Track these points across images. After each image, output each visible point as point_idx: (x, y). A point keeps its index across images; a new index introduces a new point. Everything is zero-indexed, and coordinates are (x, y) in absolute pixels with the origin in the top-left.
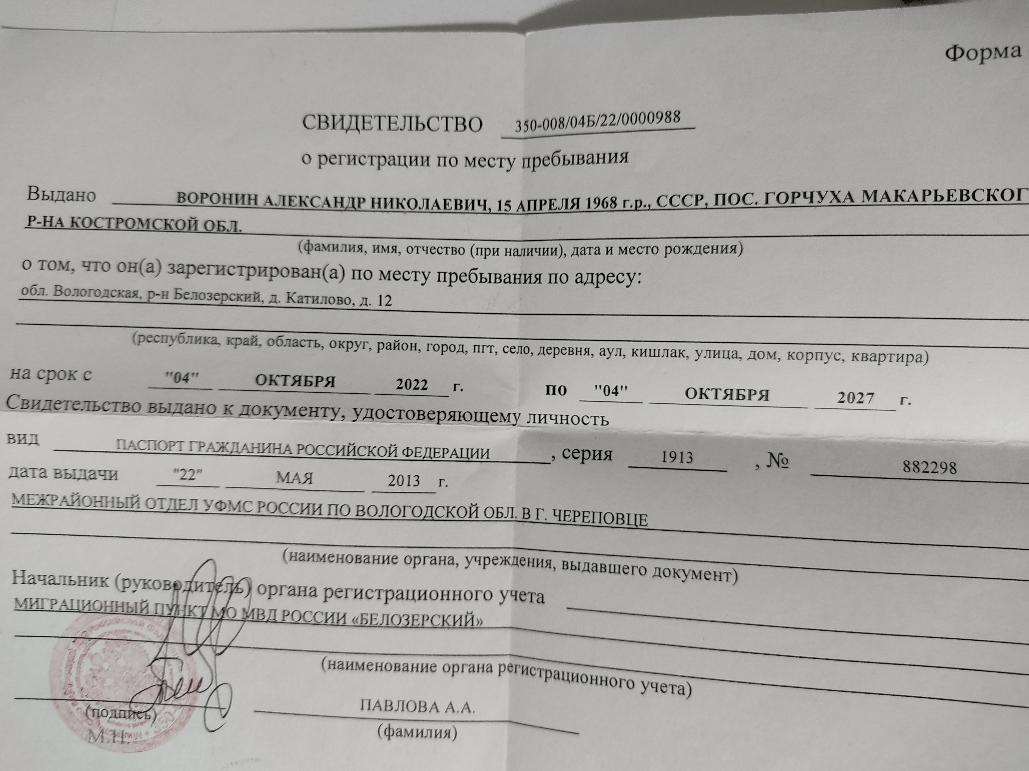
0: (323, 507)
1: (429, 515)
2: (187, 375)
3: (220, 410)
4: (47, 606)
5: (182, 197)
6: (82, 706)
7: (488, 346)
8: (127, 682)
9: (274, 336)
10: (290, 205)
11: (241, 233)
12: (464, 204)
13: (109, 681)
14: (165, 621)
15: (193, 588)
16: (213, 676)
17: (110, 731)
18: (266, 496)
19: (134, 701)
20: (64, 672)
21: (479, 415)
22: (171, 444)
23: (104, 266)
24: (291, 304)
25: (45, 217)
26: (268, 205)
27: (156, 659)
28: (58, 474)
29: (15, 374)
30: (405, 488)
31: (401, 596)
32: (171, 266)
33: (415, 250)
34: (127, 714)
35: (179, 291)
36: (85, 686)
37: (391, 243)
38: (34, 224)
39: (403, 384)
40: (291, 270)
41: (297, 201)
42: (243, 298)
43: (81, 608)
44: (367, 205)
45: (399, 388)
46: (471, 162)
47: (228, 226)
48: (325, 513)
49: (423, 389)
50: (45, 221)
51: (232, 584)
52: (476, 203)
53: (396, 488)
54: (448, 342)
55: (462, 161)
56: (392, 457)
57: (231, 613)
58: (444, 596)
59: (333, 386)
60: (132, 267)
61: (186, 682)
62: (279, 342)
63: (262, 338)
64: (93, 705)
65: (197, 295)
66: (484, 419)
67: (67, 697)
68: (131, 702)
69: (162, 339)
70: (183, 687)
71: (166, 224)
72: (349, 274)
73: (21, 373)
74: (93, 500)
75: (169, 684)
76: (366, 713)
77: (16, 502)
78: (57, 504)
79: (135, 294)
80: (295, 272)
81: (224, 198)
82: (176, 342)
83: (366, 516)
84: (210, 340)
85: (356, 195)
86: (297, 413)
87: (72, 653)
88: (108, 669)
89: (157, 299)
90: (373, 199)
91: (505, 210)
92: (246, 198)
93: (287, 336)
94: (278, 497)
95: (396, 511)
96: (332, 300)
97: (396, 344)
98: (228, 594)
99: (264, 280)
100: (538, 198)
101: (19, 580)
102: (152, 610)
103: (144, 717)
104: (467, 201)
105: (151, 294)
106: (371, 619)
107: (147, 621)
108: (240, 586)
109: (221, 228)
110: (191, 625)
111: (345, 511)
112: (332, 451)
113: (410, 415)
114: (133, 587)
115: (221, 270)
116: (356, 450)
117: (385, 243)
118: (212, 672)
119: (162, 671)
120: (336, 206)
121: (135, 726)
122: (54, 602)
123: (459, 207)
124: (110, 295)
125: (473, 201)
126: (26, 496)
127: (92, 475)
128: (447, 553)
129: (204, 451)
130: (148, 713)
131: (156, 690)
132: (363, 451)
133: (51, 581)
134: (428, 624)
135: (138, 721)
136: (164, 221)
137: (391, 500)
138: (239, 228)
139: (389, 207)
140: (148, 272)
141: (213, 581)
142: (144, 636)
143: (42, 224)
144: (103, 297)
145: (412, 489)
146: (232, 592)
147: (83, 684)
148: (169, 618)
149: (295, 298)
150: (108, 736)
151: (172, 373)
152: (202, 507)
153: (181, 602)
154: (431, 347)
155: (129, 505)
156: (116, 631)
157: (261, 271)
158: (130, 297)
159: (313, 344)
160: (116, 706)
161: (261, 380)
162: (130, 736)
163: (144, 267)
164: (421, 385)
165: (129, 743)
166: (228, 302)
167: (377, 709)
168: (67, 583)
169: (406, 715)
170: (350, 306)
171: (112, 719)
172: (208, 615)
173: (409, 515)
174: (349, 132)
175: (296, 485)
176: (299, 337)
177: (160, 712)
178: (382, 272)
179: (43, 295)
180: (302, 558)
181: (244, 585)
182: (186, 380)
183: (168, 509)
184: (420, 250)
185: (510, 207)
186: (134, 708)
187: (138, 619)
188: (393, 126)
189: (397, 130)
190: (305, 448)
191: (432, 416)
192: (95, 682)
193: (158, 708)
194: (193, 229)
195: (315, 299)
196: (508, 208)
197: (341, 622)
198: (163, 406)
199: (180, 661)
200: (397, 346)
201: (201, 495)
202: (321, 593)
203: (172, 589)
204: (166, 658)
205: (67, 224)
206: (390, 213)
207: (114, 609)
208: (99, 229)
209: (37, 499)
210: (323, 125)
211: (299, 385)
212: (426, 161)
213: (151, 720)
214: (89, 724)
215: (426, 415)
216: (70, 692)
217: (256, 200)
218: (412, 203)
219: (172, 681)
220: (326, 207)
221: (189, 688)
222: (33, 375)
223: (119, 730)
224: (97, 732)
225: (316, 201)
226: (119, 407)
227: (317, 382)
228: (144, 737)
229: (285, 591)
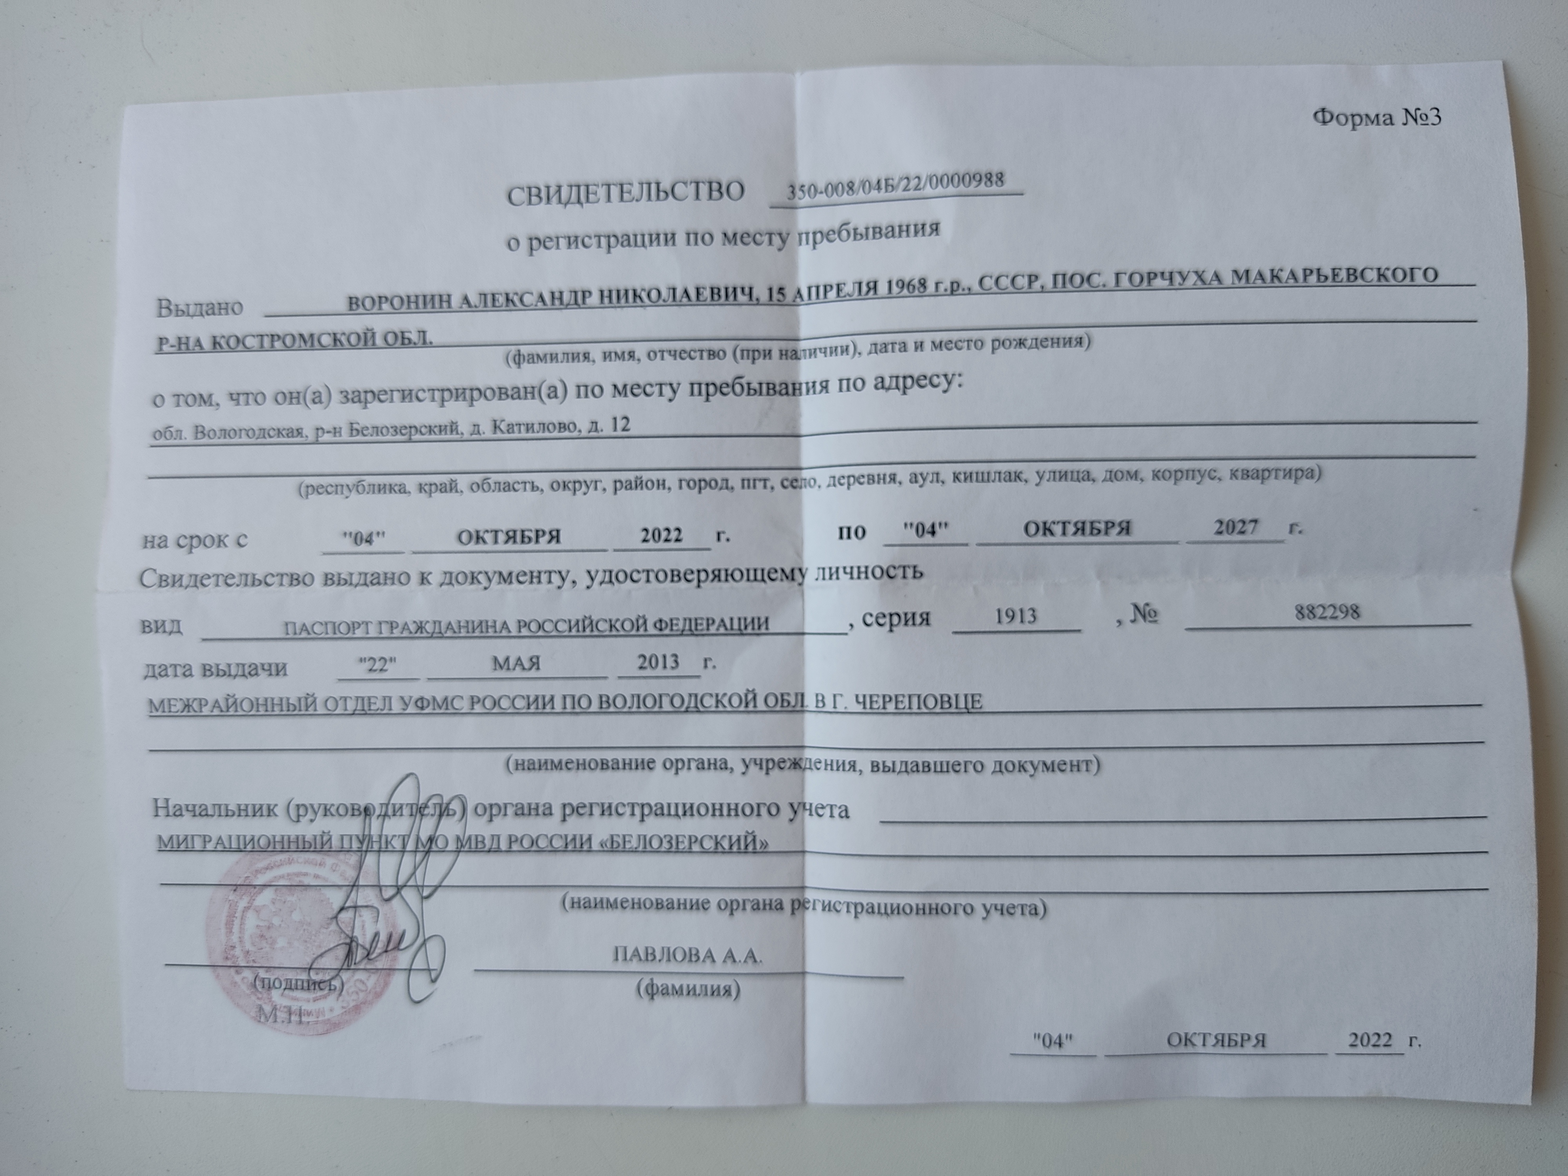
0: (555, 700)
1: (693, 704)
2: (371, 535)
3: (415, 578)
4: (198, 845)
5: (354, 303)
6: (248, 975)
7: (760, 480)
8: (306, 942)
9: (478, 478)
10: (494, 306)
11: (431, 345)
12: (723, 293)
13: (281, 943)
14: (353, 859)
15: (390, 812)
16: (419, 926)
17: (285, 1007)
18: (479, 689)
19: (314, 966)
20: (223, 931)
21: (752, 573)
22: (352, 626)
23: (255, 398)
24: (499, 435)
25: (180, 338)
26: (465, 307)
27: (342, 909)
28: (207, 671)
29: (148, 542)
30: (659, 671)
31: (660, 811)
32: (345, 394)
33: (659, 355)
34: (305, 985)
35: (355, 426)
36: (252, 948)
37: (627, 347)
38: (165, 348)
39: (650, 536)
40: (497, 391)
41: (501, 299)
42: (436, 430)
43: (242, 846)
44: (594, 300)
45: (645, 541)
46: (731, 238)
47: (414, 337)
48: (558, 707)
49: (677, 540)
50: (180, 344)
51: (441, 805)
52: (739, 291)
53: (649, 672)
54: (707, 475)
55: (718, 237)
56: (642, 631)
57: (440, 843)
58: (716, 810)
59: (558, 541)
60: (293, 397)
61: (383, 937)
62: (485, 487)
63: (463, 482)
64: (262, 974)
65: (377, 430)
66: (759, 577)
67: (229, 963)
68: (310, 969)
69: (337, 489)
70: (380, 945)
71: (335, 340)
72: (572, 391)
73: (157, 541)
74: (254, 704)
75: (360, 942)
76: (620, 966)
77: (153, 710)
78: (206, 711)
79: (299, 432)
80: (502, 393)
81: (409, 302)
82: (354, 491)
83: (612, 709)
84: (396, 488)
85: (578, 287)
86: (514, 580)
87: (233, 906)
88: (280, 925)
89: (327, 437)
90: (602, 292)
91: (779, 300)
92: (437, 299)
93: (494, 477)
94: (496, 689)
95: (649, 702)
96: (551, 427)
97: (638, 483)
98: (436, 817)
99: (462, 405)
100: (821, 284)
101: (161, 812)
102: (336, 844)
103: (328, 988)
104: (726, 289)
105: (320, 432)
106: (624, 842)
107: (330, 860)
108: (451, 807)
109: (406, 341)
110: (388, 861)
111: (584, 703)
112: (562, 627)
113: (661, 576)
114: (310, 815)
115: (407, 395)
116: (594, 625)
117: (619, 347)
118: (418, 922)
119: (352, 925)
120: (553, 304)
121: (315, 1000)
122: (206, 839)
123: (716, 297)
124: (266, 436)
125: (735, 289)
126: (166, 702)
127: (251, 671)
128: (719, 755)
129: (396, 633)
130: (333, 983)
131: (341, 952)
132: (603, 626)
133: (200, 812)
134: (696, 848)
135: (319, 993)
136: (332, 335)
137: (643, 688)
138: (429, 338)
139: (623, 301)
140: (314, 402)
141: (416, 802)
142: (325, 879)
143: (177, 347)
144: (257, 438)
145: (669, 672)
146: (441, 816)
147: (248, 946)
148: (359, 854)
149: (503, 426)
150: (282, 1015)
151: (351, 534)
152: (397, 707)
153: (375, 831)
154: (684, 484)
155: (303, 708)
156: (288, 875)
157: (458, 394)
158: (293, 436)
159: (528, 486)
160: (291, 975)
161: (465, 537)
162: (309, 1014)
163: (309, 397)
164: (674, 535)
165: (308, 1022)
166: (418, 437)
167: (635, 960)
168: (223, 813)
169: (673, 967)
170: (576, 434)
171: (287, 992)
172: (410, 846)
173: (667, 706)
174: (569, 206)
175: (518, 673)
176: (511, 478)
177: (349, 980)
178: (615, 386)
179: (181, 439)
180: (530, 766)
181: (455, 806)
182: (369, 541)
183: (355, 710)
184: (666, 355)
185: (783, 294)
186: (314, 976)
187: (318, 857)
188: (626, 195)
189: (631, 201)
190: (527, 625)
191: (689, 577)
192: (264, 944)
193: (345, 975)
194: (370, 343)
195: (529, 427)
196: (781, 297)
197: (585, 847)
198: (342, 576)
199: (375, 910)
200: (639, 484)
201: (395, 691)
202: (557, 811)
203: (363, 814)
204: (355, 907)
205: (207, 344)
206: (625, 309)
207: (286, 846)
208: (248, 349)
209: (179, 706)
210: (534, 199)
211: (515, 542)
212: (670, 239)
213: (337, 993)
214: (258, 998)
215: (682, 575)
216: (233, 956)
217: (449, 302)
218: (654, 294)
219: (364, 937)
220: (540, 305)
221: (388, 946)
222: (171, 542)
223: (295, 1006)
224: (267, 1008)
225: (527, 299)
226: (286, 580)
227: (537, 537)
228: (328, 1016)
229: (510, 811)
